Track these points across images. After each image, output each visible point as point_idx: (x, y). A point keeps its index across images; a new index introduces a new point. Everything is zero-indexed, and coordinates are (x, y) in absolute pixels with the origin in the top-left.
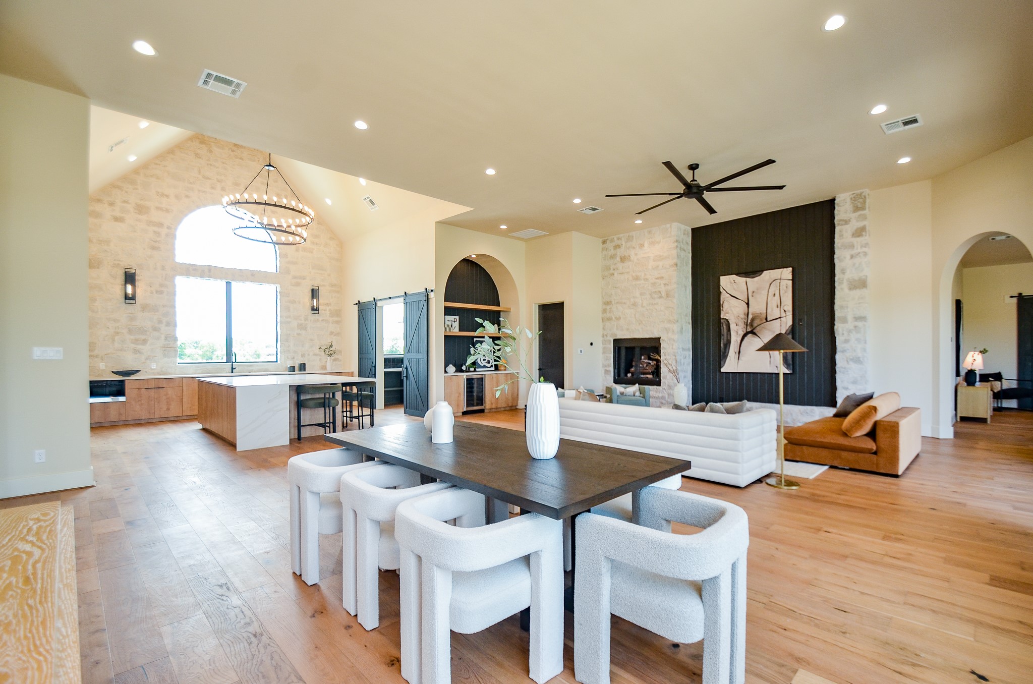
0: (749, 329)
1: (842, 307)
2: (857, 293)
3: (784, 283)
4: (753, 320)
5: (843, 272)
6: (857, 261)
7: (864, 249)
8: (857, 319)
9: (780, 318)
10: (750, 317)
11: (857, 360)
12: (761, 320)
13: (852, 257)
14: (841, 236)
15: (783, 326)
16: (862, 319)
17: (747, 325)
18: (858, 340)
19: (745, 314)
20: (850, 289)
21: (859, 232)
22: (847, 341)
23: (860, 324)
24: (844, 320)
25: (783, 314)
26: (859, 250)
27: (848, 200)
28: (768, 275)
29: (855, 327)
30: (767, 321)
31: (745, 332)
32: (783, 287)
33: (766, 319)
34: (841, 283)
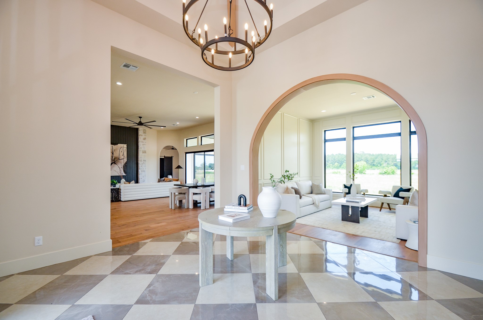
0: (113, 162)
1: (141, 157)
2: (144, 154)
3: (124, 148)
4: (114, 159)
5: (141, 148)
6: (144, 146)
7: (145, 143)
8: (144, 161)
9: (123, 159)
10: (114, 158)
11: (144, 171)
12: (117, 159)
13: (143, 145)
14: (141, 139)
15: (124, 161)
16: (145, 161)
17: (112, 160)
18: (144, 166)
19: (112, 157)
20: (142, 153)
21: (145, 139)
22: (141, 166)
23: (145, 162)
24: (141, 161)
25: (124, 158)
26: (144, 143)
27: (142, 130)
28: (120, 145)
29: (144, 163)
30: (119, 160)
31: (112, 162)
32: (124, 150)
33: (119, 159)
34: (140, 151)
